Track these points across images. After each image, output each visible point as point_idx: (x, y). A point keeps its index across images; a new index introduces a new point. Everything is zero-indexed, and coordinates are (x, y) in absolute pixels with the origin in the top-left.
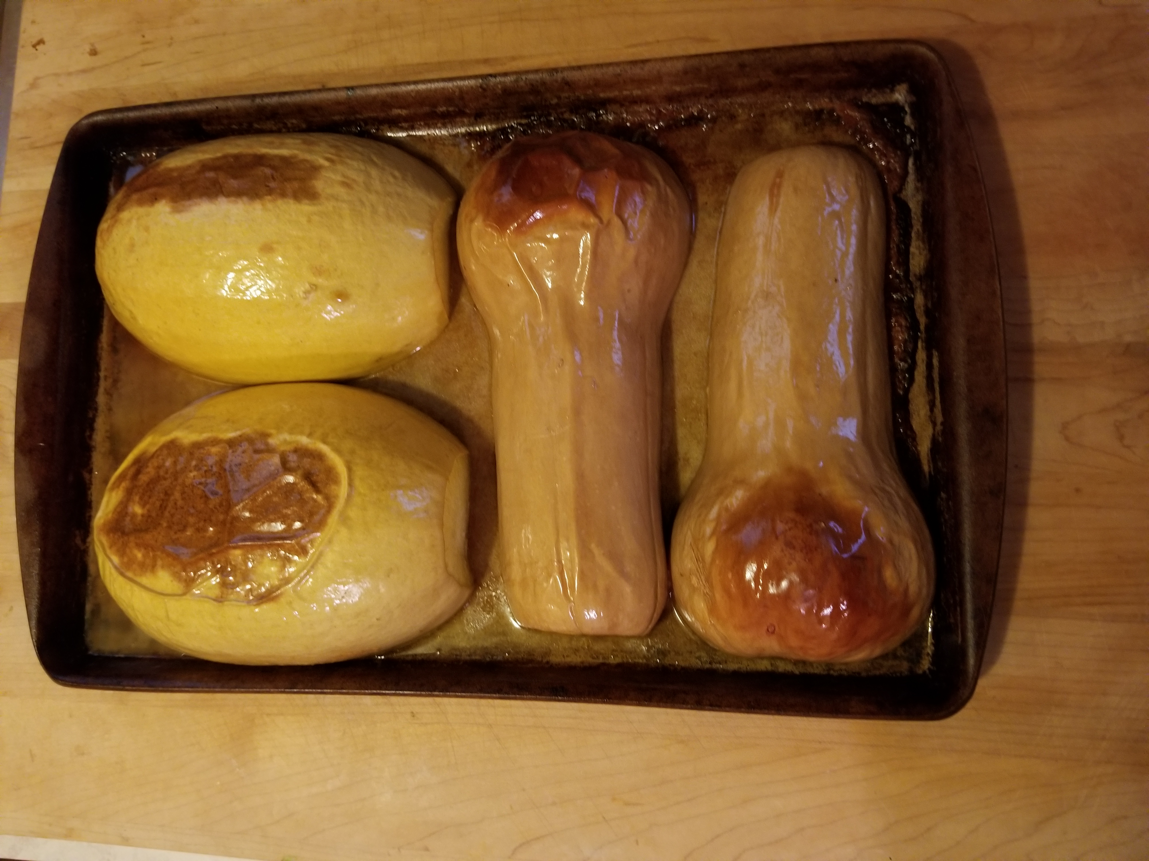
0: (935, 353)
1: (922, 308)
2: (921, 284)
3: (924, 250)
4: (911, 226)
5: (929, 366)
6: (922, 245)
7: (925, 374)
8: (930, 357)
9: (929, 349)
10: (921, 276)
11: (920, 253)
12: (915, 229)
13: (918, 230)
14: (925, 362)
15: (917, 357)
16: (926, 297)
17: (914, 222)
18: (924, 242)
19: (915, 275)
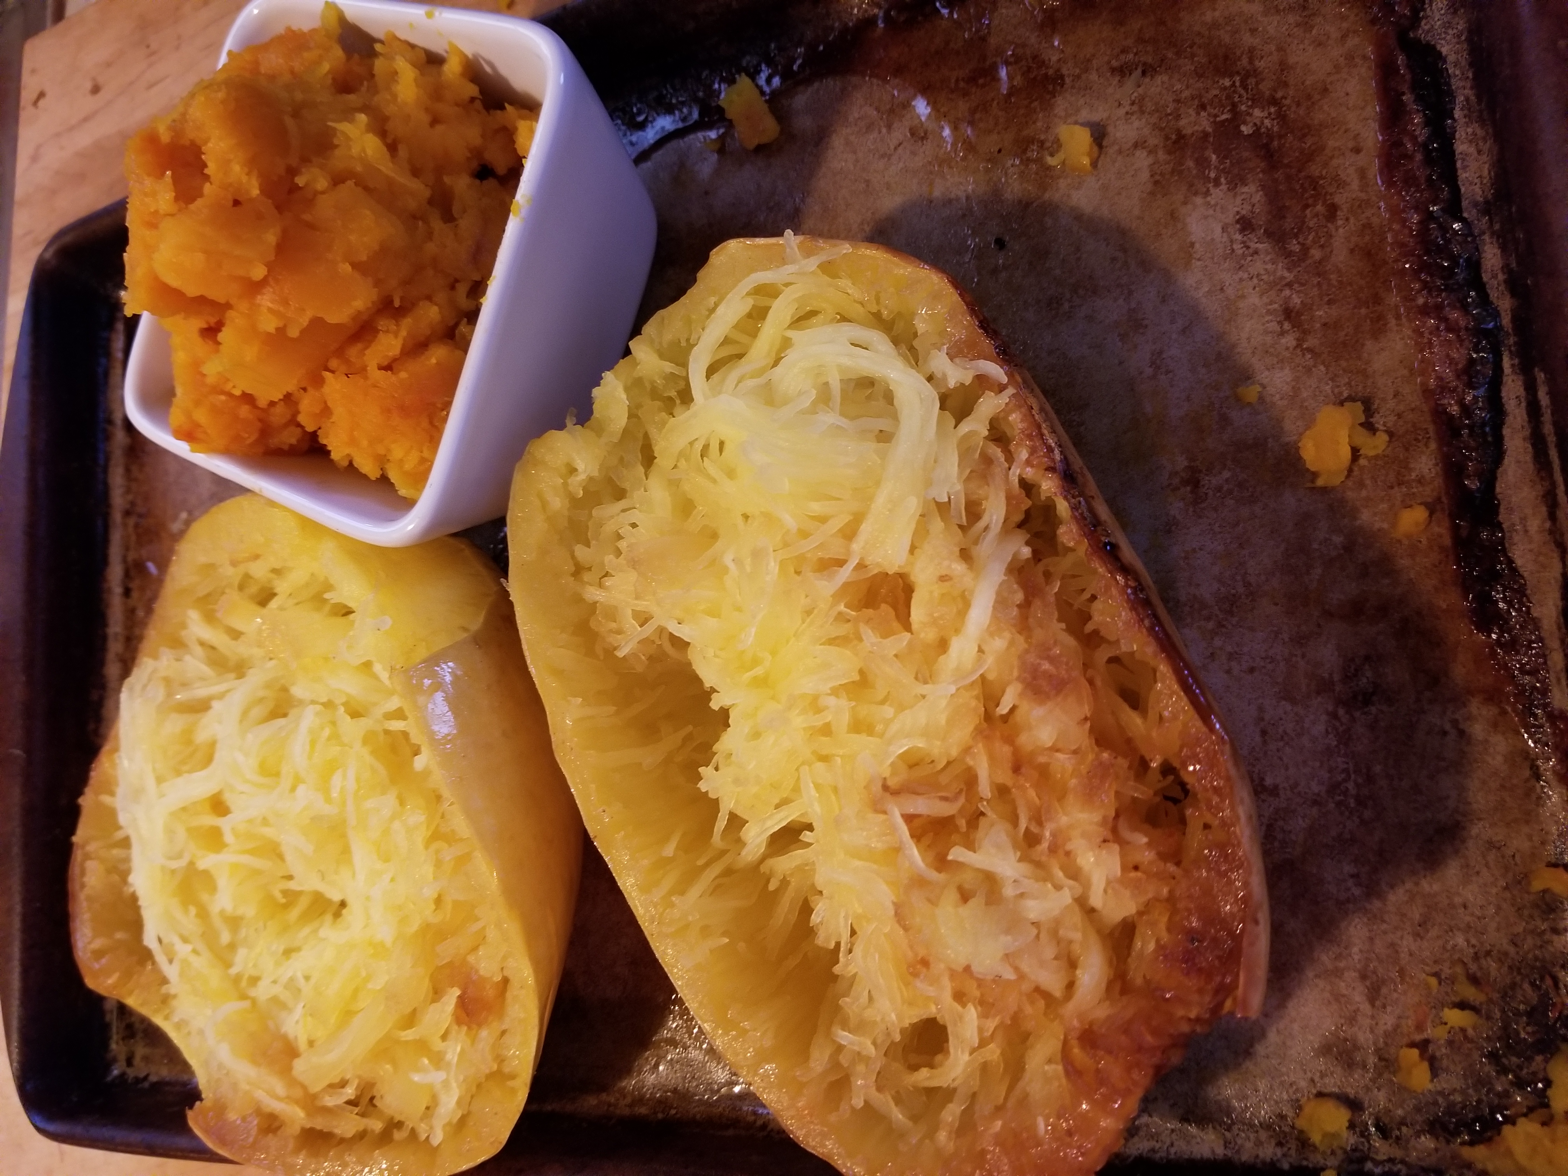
0: (1541, 376)
1: (1501, 277)
2: (1491, 221)
3: (1484, 139)
4: (1451, 94)
5: (1533, 410)
6: (1480, 132)
7: (1527, 432)
8: (1530, 388)
9: (1525, 370)
10: (1487, 202)
11: (1479, 152)
12: (1460, 99)
13: (1467, 99)
14: (1524, 404)
15: (1504, 394)
16: (1503, 248)
17: (1455, 83)
18: (1483, 124)
19: (1476, 204)
